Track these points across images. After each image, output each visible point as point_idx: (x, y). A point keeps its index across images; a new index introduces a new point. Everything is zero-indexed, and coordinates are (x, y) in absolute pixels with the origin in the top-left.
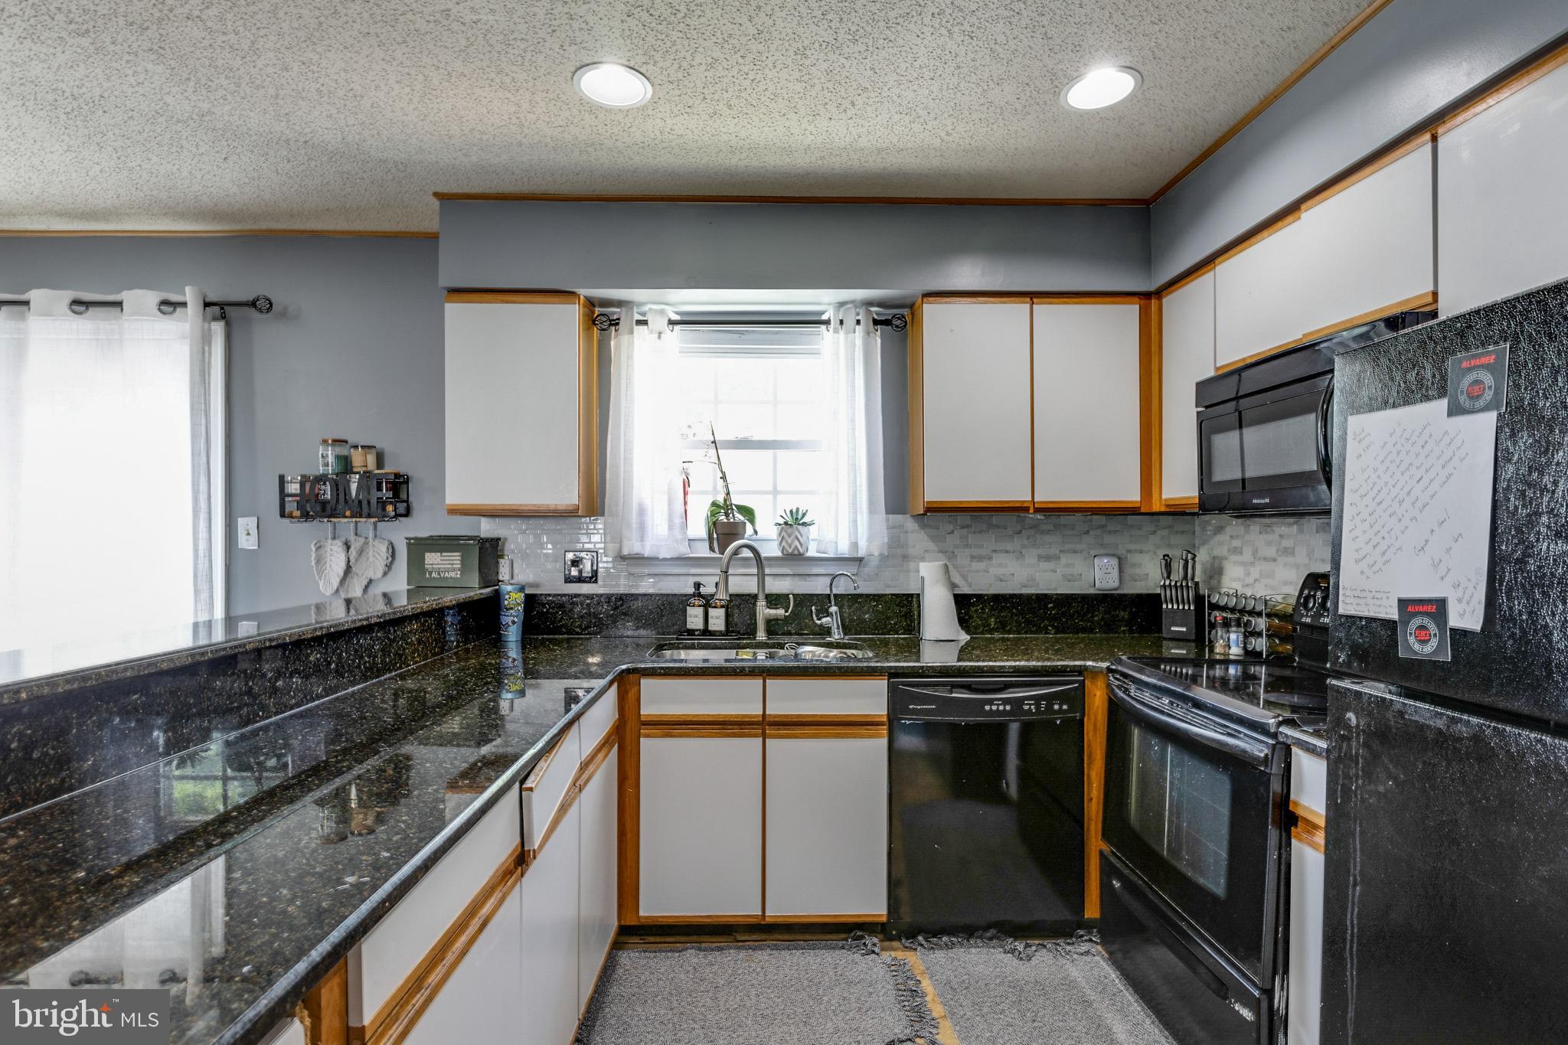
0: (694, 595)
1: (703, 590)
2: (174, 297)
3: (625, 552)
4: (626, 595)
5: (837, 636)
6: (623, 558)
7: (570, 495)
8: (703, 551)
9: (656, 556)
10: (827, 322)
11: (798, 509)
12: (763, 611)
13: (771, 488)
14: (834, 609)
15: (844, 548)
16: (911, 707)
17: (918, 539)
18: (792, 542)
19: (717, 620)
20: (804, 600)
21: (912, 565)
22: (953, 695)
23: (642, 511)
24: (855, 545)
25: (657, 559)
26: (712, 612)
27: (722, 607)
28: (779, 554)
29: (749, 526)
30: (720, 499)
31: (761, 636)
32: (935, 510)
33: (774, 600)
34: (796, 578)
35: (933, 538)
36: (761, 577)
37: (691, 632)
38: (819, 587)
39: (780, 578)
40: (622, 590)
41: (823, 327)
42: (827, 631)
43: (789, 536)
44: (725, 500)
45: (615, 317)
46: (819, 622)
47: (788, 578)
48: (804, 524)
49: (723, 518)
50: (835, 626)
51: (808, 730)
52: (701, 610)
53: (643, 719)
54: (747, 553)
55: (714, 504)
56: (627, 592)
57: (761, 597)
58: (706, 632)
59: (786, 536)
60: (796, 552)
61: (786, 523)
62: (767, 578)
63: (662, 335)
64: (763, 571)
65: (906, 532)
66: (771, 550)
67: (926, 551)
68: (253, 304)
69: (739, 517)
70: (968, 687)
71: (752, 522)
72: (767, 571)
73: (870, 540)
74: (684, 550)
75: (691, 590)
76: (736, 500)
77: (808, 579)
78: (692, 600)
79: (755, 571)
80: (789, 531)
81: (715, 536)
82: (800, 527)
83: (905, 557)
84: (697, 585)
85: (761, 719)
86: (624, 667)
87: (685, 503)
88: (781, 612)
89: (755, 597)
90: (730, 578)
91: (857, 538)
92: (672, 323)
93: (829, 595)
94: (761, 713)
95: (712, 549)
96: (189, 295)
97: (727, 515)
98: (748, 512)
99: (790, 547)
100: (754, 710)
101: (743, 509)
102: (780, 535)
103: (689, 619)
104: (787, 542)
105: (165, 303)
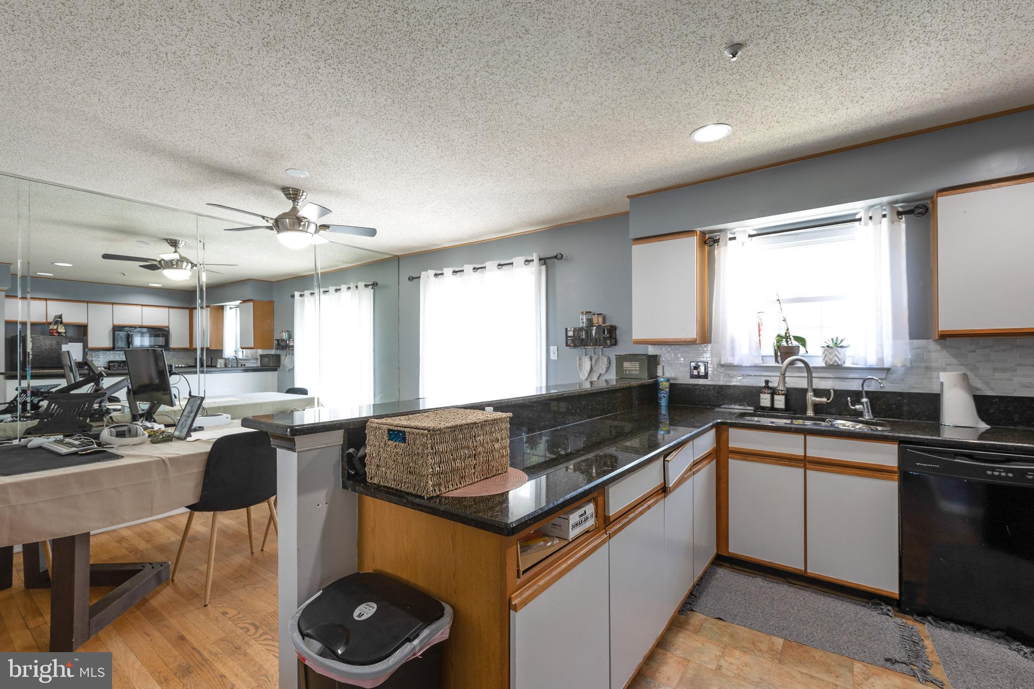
0: (765, 387)
1: (770, 384)
2: (529, 258)
3: (723, 363)
4: (724, 386)
5: (867, 417)
6: (722, 366)
7: (692, 333)
8: (772, 363)
9: (741, 365)
10: (860, 220)
11: (837, 338)
12: (811, 398)
13: (819, 325)
14: (864, 400)
15: (872, 361)
16: (918, 464)
17: (941, 356)
18: (833, 357)
19: (780, 402)
20: (841, 394)
21: (934, 374)
22: (956, 460)
23: (733, 341)
24: (881, 360)
26: (776, 397)
27: (783, 395)
28: (823, 365)
29: (802, 348)
30: (783, 334)
31: (810, 413)
32: (945, 337)
33: (818, 393)
34: (836, 380)
35: (954, 356)
36: (810, 379)
37: (763, 408)
38: (855, 386)
39: (826, 379)
40: (721, 383)
41: (857, 223)
42: (861, 414)
43: (830, 354)
44: (786, 334)
45: (717, 238)
46: (853, 408)
47: (831, 380)
48: (841, 347)
49: (784, 343)
50: (866, 410)
51: (835, 469)
52: (769, 396)
53: (730, 449)
54: (801, 365)
55: (779, 336)
56: (724, 384)
57: (810, 390)
58: (772, 408)
59: (828, 354)
60: (836, 364)
61: (828, 346)
62: (814, 379)
63: (744, 244)
64: (811, 375)
65: (929, 352)
66: (817, 362)
67: (949, 365)
68: (556, 257)
69: (795, 343)
70: (970, 457)
71: (804, 345)
72: (814, 375)
73: (894, 356)
74: (759, 362)
75: (763, 384)
76: (793, 333)
77: (846, 380)
78: (764, 390)
79: (806, 375)
80: (831, 351)
81: (779, 354)
82: (839, 349)
83: (928, 369)
84: (767, 382)
85: (803, 458)
86: (719, 421)
87: (760, 335)
88: (824, 400)
89: (805, 391)
90: (786, 379)
91: (883, 355)
92: (750, 236)
93: (862, 391)
94: (803, 454)
95: (777, 361)
96: (535, 257)
97: (787, 342)
98: (802, 341)
99: (831, 360)
100: (800, 452)
101: (797, 338)
102: (824, 353)
103: (761, 401)
104: (829, 358)
105: (526, 261)
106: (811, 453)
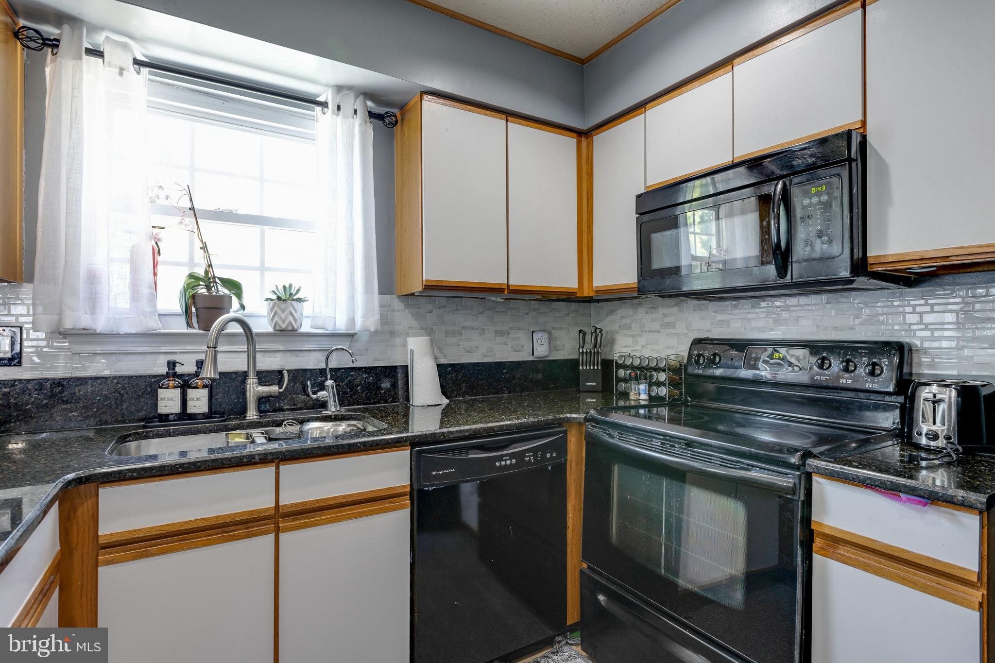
0: (167, 376)
1: (179, 369)
3: (68, 325)
4: (69, 379)
5: (333, 408)
6: (64, 334)
8: (179, 326)
9: (115, 330)
10: (324, 105)
11: (290, 286)
12: (254, 389)
13: (258, 265)
14: (329, 383)
15: (341, 325)
16: (434, 473)
17: (403, 317)
18: (286, 318)
19: (199, 401)
20: (298, 375)
21: (398, 341)
22: (470, 456)
23: (93, 278)
24: (352, 321)
25: (117, 335)
26: (191, 393)
27: (205, 387)
28: (270, 329)
29: (234, 300)
30: (200, 272)
31: (252, 414)
32: (432, 288)
33: (264, 377)
34: (288, 354)
35: (416, 317)
36: (252, 354)
37: (164, 418)
38: (313, 361)
39: (271, 354)
40: (60, 373)
41: (318, 109)
42: (324, 405)
43: (283, 311)
44: (206, 272)
45: (53, 36)
46: (314, 396)
47: (279, 355)
48: (299, 300)
49: (202, 291)
50: (332, 399)
51: (328, 515)
52: (177, 392)
53: (101, 541)
54: (236, 329)
55: (191, 276)
56: (68, 375)
57: (252, 374)
58: (184, 415)
59: (279, 311)
60: (290, 328)
61: (279, 298)
62: (258, 355)
63: (125, 72)
64: (254, 348)
65: (393, 311)
66: (262, 325)
67: (410, 328)
69: (224, 291)
70: (482, 448)
71: (239, 296)
72: (258, 347)
73: (365, 316)
74: (154, 325)
75: (164, 370)
76: (219, 273)
77: (300, 354)
78: (165, 382)
79: (244, 347)
80: (283, 305)
81: (194, 310)
82: (294, 303)
83: (392, 333)
84: (172, 365)
85: (273, 512)
86: (70, 476)
87: (155, 274)
88: (274, 389)
89: (245, 375)
90: (219, 356)
91: (354, 316)
92: (137, 62)
93: (325, 369)
94: (273, 505)
95: (189, 325)
97: (208, 288)
98: (235, 286)
99: (284, 322)
100: (265, 502)
101: (228, 283)
102: (272, 310)
103: (161, 404)
104: (280, 317)
106: (290, 497)
